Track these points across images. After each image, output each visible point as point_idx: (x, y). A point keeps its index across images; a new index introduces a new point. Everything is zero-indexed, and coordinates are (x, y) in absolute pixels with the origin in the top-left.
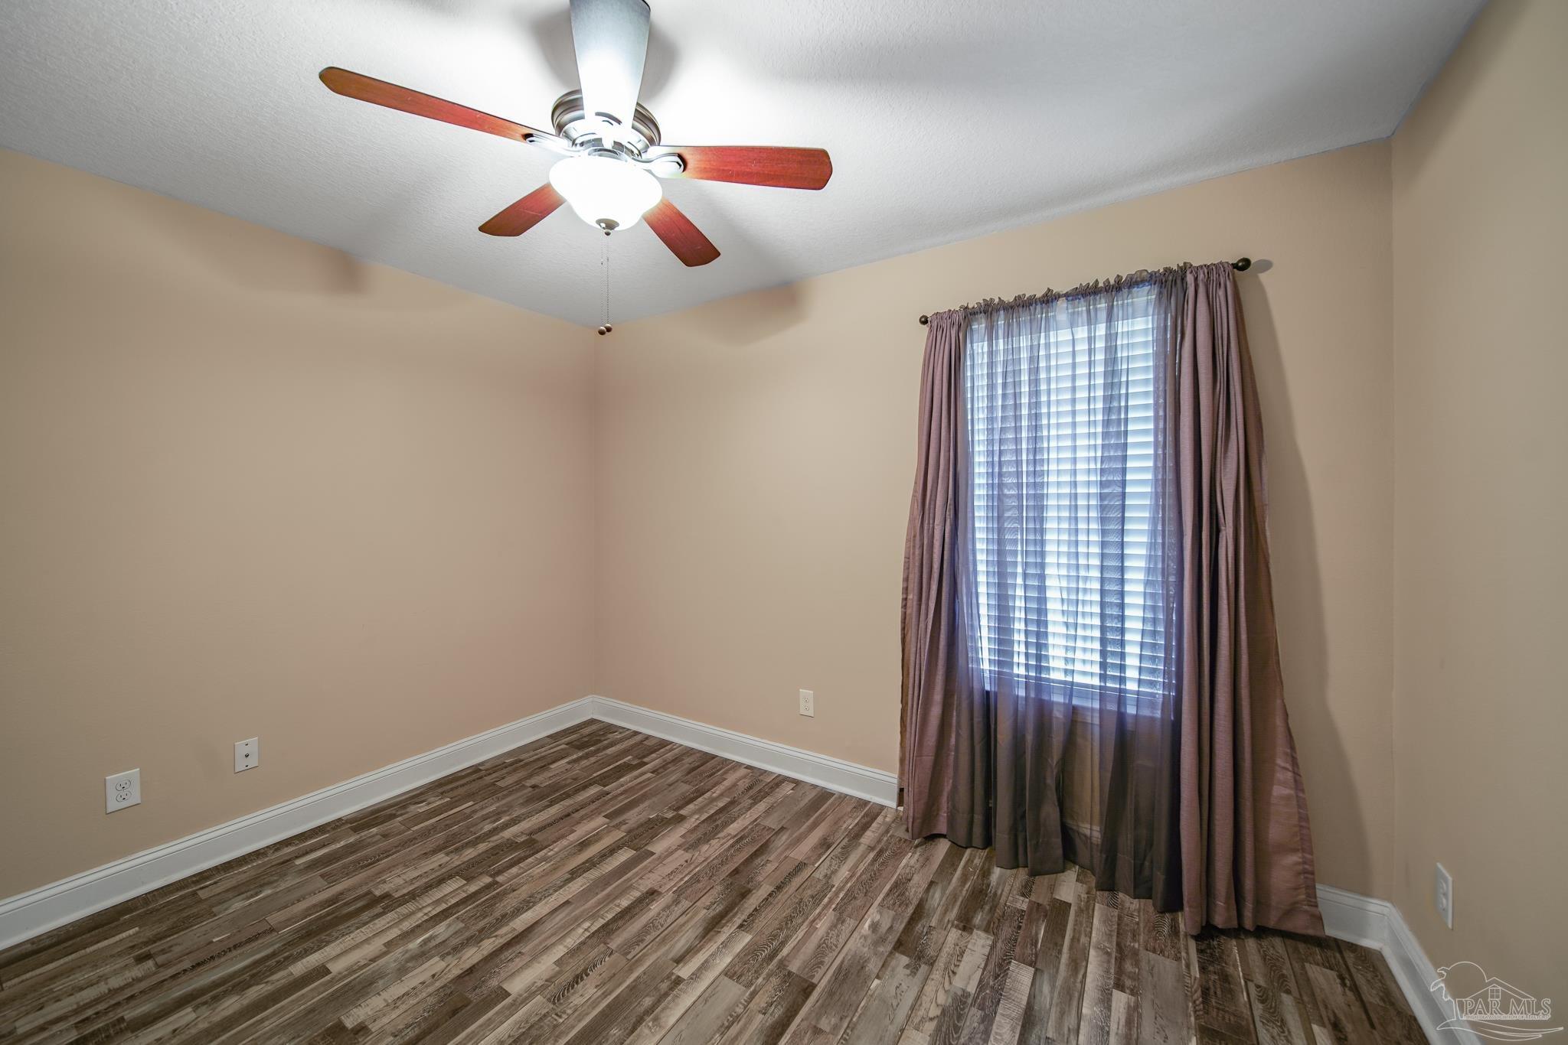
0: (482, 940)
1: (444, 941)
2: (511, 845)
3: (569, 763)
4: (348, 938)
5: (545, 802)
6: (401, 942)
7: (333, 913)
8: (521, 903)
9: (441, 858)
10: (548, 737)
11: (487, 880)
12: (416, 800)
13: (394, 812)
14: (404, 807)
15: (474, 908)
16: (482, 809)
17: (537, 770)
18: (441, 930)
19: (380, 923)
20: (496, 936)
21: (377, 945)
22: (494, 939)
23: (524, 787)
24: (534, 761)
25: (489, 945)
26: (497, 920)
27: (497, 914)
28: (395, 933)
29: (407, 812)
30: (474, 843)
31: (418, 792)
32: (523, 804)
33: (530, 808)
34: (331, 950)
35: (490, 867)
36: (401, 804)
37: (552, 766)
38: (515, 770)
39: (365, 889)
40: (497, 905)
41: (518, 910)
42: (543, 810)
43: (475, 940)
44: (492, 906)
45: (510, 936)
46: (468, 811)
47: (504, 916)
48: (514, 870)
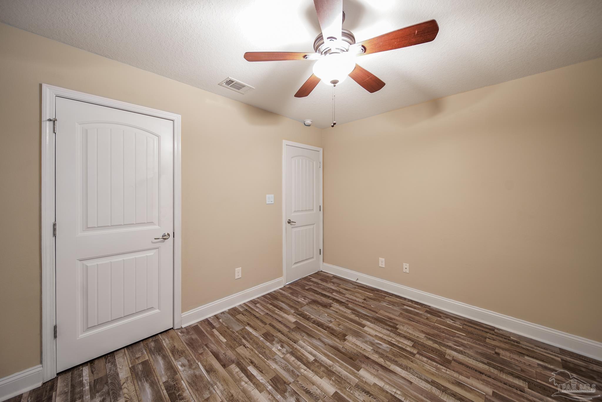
0: (382, 358)
1: (380, 348)
2: (442, 355)
3: (539, 365)
4: (377, 327)
5: (486, 361)
6: (377, 338)
7: (385, 320)
8: (405, 366)
9: (422, 336)
10: (560, 349)
11: (415, 352)
12: (453, 319)
13: (442, 316)
14: (447, 318)
15: (398, 352)
16: (463, 339)
17: (515, 352)
18: (385, 346)
19: (385, 331)
20: (385, 361)
21: (374, 333)
22: (384, 361)
23: (494, 350)
24: (524, 348)
25: (381, 361)
26: (394, 360)
27: (396, 359)
28: (381, 335)
29: (444, 319)
30: (436, 342)
31: (460, 318)
32: (477, 353)
33: (476, 356)
34: (372, 325)
35: (424, 351)
36: (447, 316)
37: (526, 357)
38: (506, 343)
39: (397, 323)
40: (401, 358)
41: (401, 365)
42: (479, 362)
43: (381, 355)
44: (401, 356)
45: (386, 366)
46: (457, 335)
47: (396, 361)
48: (425, 359)
